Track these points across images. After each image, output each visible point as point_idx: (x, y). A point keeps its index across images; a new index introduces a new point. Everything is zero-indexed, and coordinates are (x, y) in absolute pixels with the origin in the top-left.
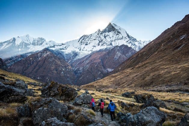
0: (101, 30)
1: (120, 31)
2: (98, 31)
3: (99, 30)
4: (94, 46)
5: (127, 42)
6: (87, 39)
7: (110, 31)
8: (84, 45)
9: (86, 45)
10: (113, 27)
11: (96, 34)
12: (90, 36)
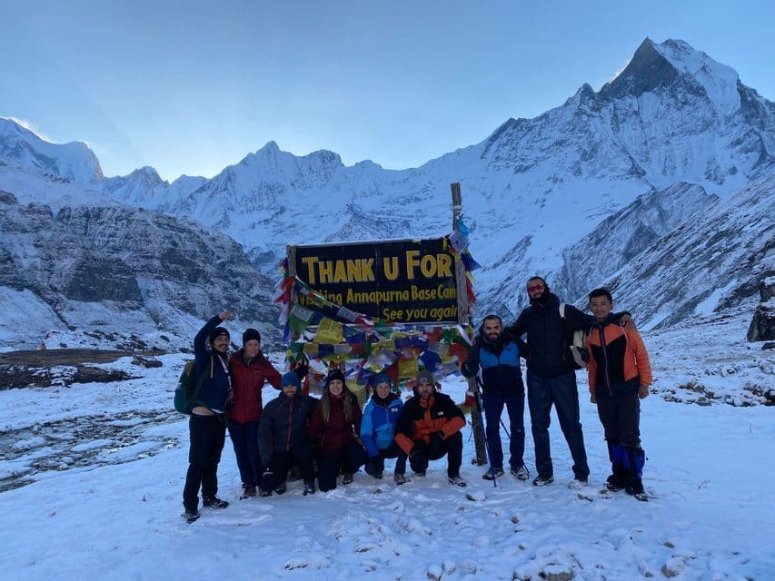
0: (597, 89)
1: (701, 80)
2: (578, 100)
3: (587, 90)
4: (556, 180)
5: (738, 142)
6: (523, 142)
7: (647, 89)
8: (512, 170)
9: (520, 170)
10: (663, 62)
11: (569, 116)
12: (539, 123)
